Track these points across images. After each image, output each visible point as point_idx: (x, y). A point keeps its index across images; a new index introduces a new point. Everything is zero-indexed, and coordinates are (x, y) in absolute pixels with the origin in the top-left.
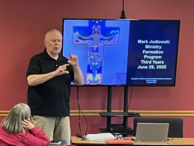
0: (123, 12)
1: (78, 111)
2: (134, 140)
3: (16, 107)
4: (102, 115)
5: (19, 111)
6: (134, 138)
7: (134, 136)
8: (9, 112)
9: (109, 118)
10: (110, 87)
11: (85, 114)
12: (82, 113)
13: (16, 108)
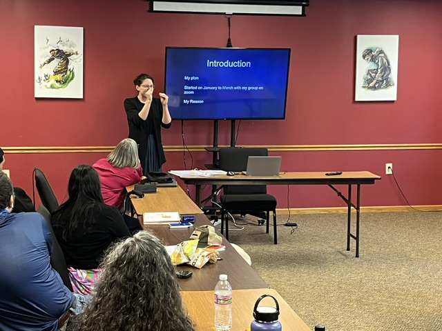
0: (229, 40)
1: (183, 146)
2: (245, 175)
3: (123, 141)
4: (208, 150)
5: (128, 146)
6: (245, 173)
7: (245, 171)
8: (114, 147)
9: (215, 153)
10: (216, 121)
11: (190, 150)
12: (187, 148)
13: (124, 143)
